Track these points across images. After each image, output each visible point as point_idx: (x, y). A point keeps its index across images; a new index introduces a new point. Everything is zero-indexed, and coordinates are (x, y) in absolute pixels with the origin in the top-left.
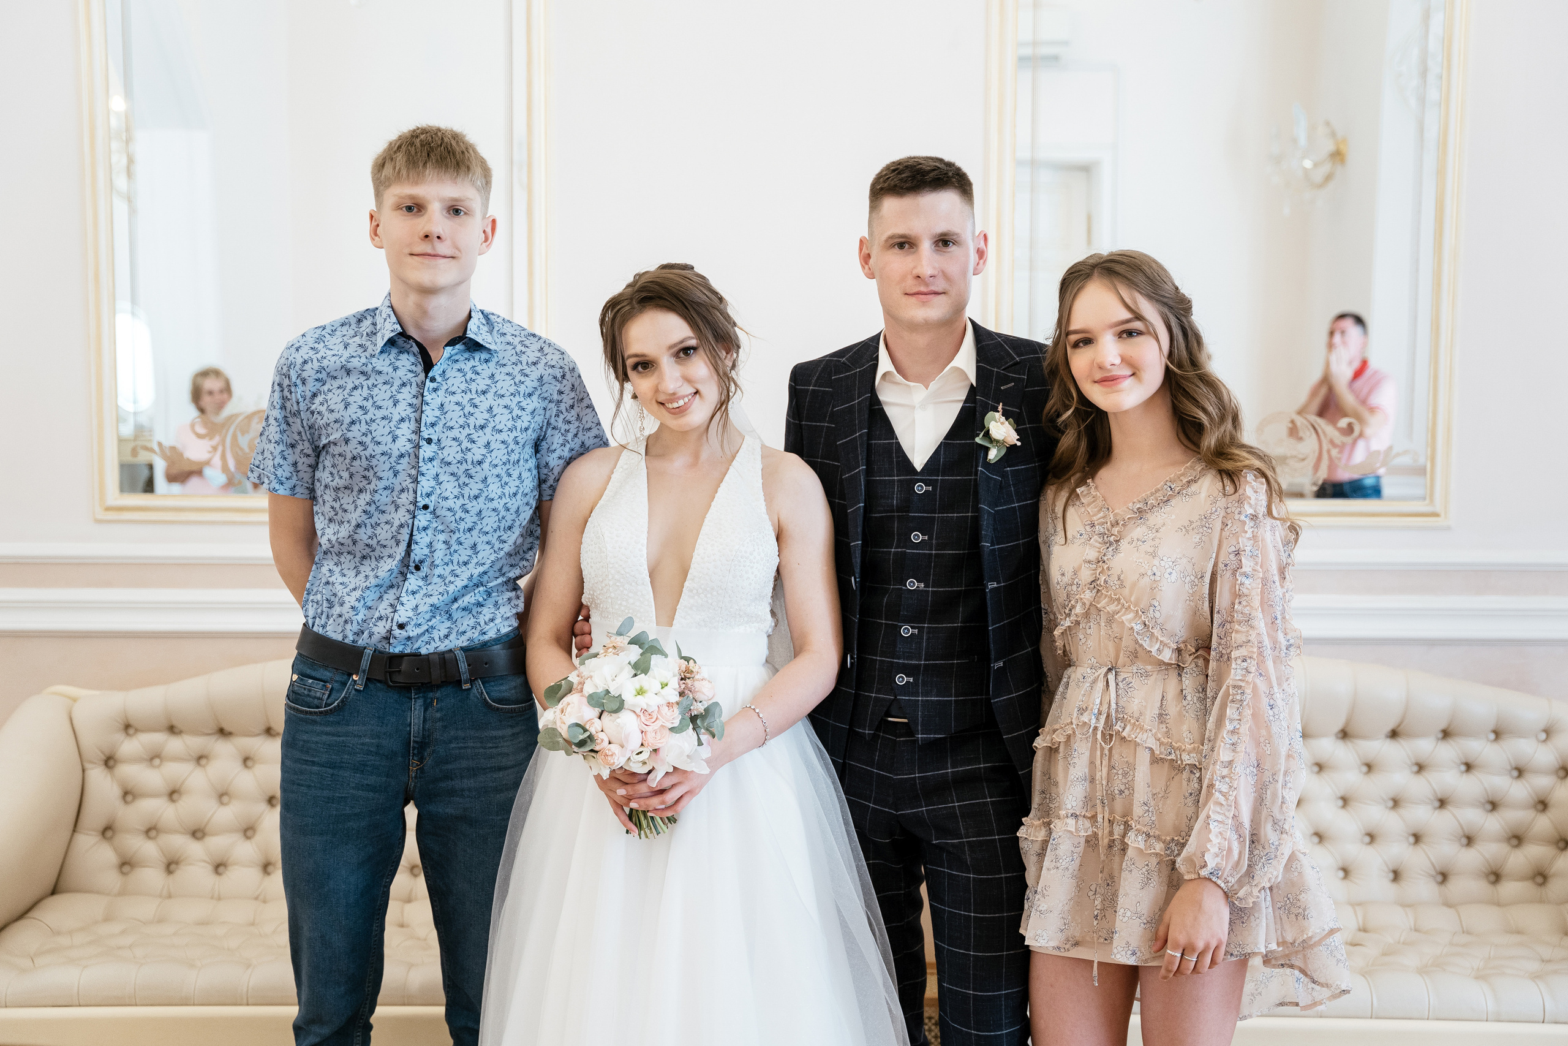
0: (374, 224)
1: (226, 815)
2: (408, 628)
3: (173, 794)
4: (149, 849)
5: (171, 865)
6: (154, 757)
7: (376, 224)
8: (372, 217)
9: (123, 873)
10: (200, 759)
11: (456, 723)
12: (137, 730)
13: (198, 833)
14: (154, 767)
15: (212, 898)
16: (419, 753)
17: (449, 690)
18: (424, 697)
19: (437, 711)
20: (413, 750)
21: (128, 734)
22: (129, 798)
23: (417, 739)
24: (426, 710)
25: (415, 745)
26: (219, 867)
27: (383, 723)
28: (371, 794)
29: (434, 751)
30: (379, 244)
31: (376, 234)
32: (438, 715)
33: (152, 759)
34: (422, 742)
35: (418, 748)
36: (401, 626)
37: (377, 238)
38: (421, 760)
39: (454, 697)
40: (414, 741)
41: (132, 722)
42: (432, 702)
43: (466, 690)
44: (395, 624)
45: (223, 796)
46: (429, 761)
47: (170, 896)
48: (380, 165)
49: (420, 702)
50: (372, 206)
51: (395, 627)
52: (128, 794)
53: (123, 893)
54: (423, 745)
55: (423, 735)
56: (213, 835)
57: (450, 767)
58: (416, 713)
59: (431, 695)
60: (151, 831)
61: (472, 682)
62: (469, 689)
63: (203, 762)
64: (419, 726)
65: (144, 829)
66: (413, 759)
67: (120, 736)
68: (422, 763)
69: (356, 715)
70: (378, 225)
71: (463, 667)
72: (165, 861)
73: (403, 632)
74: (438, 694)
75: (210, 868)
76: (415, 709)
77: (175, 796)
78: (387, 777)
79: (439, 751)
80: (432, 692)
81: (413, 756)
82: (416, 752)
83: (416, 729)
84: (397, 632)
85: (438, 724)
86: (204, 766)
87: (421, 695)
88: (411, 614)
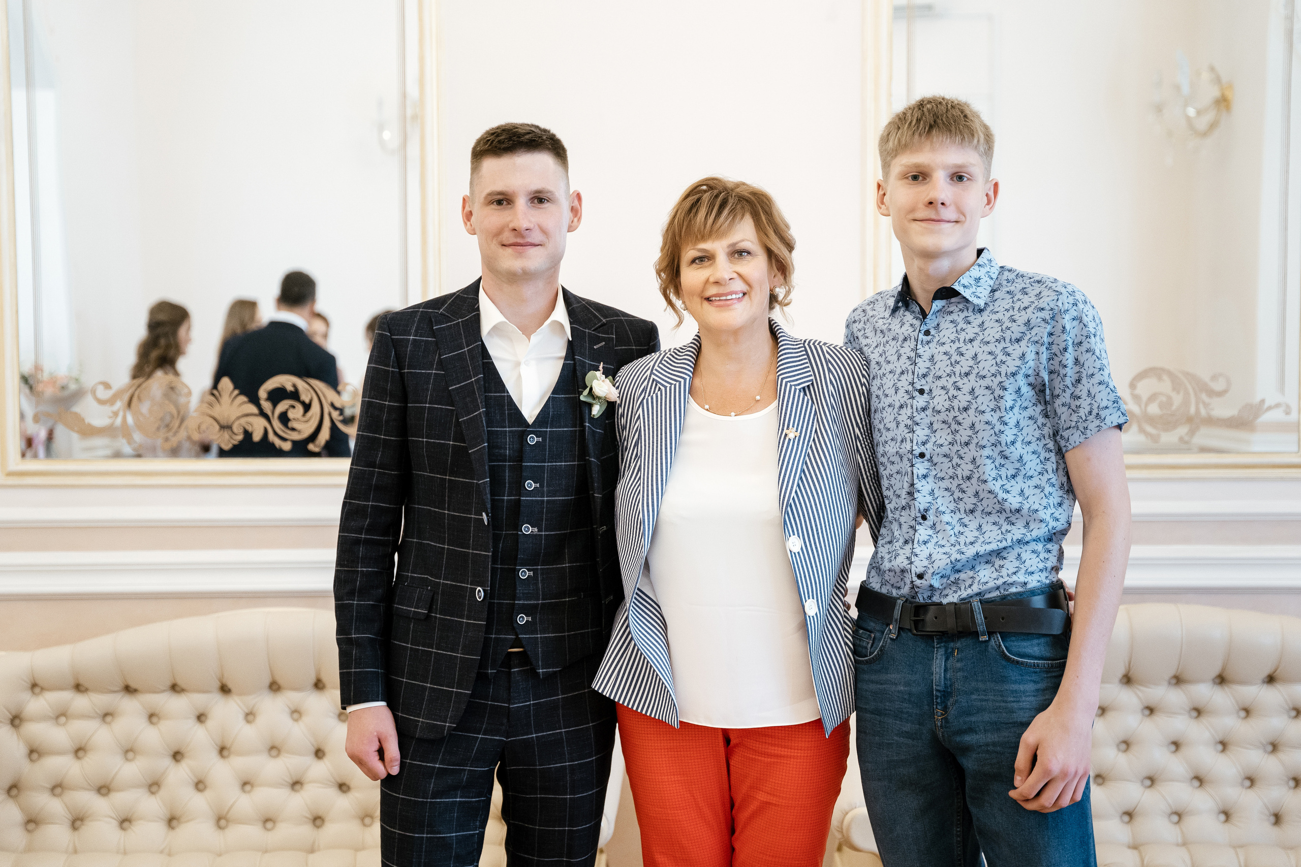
0: (881, 192)
1: (131, 770)
2: (926, 577)
3: (79, 751)
4: (54, 806)
5: (77, 821)
6: (61, 715)
7: (883, 193)
8: (879, 186)
9: (28, 831)
10: (107, 716)
11: (975, 674)
12: (42, 689)
13: (104, 789)
14: (58, 724)
15: (118, 852)
16: (942, 702)
17: (968, 641)
18: (945, 646)
19: (958, 661)
20: (936, 699)
21: (33, 693)
22: (35, 756)
23: (939, 688)
24: (947, 659)
25: (939, 694)
26: (125, 822)
27: (913, 671)
28: (910, 742)
29: (956, 701)
30: (885, 212)
31: (882, 203)
32: (959, 665)
33: (57, 717)
34: (944, 691)
35: (941, 698)
36: (920, 576)
37: (883, 206)
38: (945, 709)
39: (973, 649)
40: (937, 690)
41: (37, 682)
42: (953, 652)
43: (982, 642)
44: (914, 575)
45: (129, 751)
46: (952, 711)
47: (75, 851)
48: (885, 139)
49: (942, 651)
50: (880, 176)
51: (915, 579)
52: (34, 752)
53: (29, 849)
54: (946, 694)
55: (945, 684)
56: (118, 790)
57: (973, 719)
58: (938, 661)
59: (952, 645)
60: (57, 788)
61: (990, 634)
62: (986, 641)
63: (109, 719)
64: (940, 675)
65: (49, 786)
66: (936, 707)
67: (26, 696)
68: (946, 712)
69: (892, 662)
70: (884, 194)
71: (979, 618)
72: (70, 817)
73: (923, 581)
74: (958, 645)
75: (115, 823)
76: (937, 658)
77: (81, 754)
78: (919, 725)
79: (961, 702)
80: (953, 641)
81: (936, 705)
82: (939, 701)
83: (937, 678)
84: (918, 582)
85: (959, 674)
86: (109, 723)
87: (942, 645)
88: (926, 563)
